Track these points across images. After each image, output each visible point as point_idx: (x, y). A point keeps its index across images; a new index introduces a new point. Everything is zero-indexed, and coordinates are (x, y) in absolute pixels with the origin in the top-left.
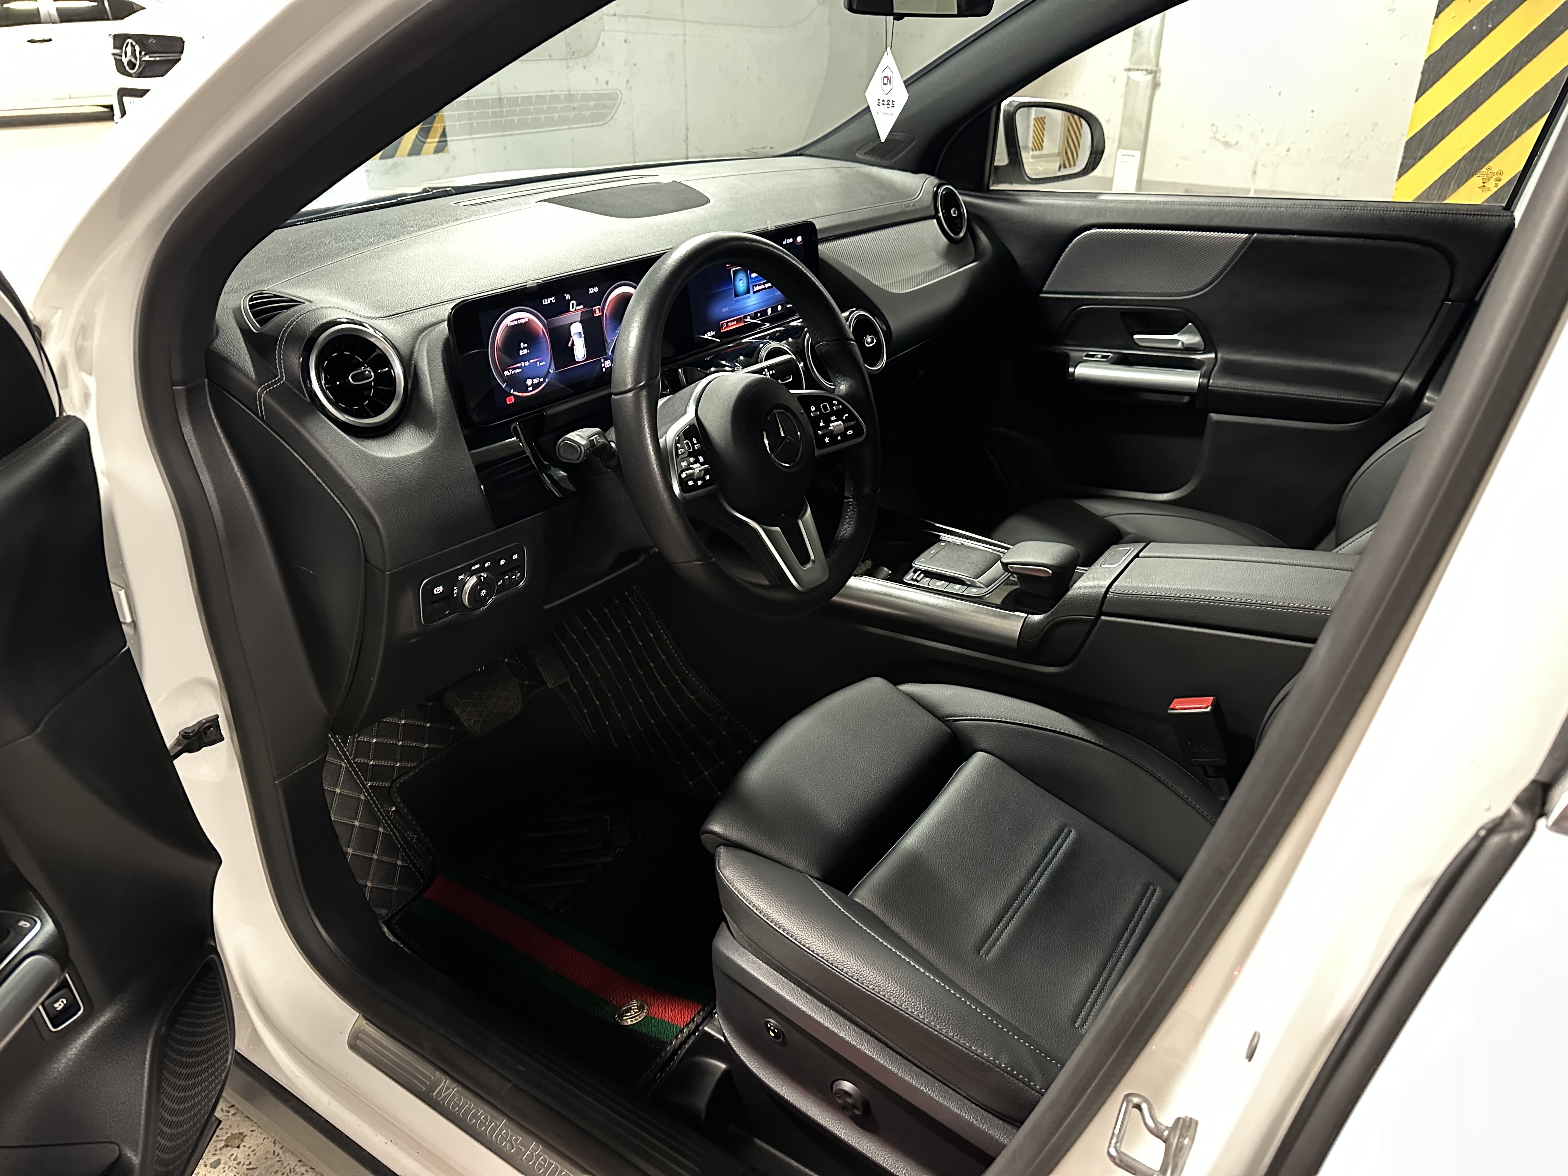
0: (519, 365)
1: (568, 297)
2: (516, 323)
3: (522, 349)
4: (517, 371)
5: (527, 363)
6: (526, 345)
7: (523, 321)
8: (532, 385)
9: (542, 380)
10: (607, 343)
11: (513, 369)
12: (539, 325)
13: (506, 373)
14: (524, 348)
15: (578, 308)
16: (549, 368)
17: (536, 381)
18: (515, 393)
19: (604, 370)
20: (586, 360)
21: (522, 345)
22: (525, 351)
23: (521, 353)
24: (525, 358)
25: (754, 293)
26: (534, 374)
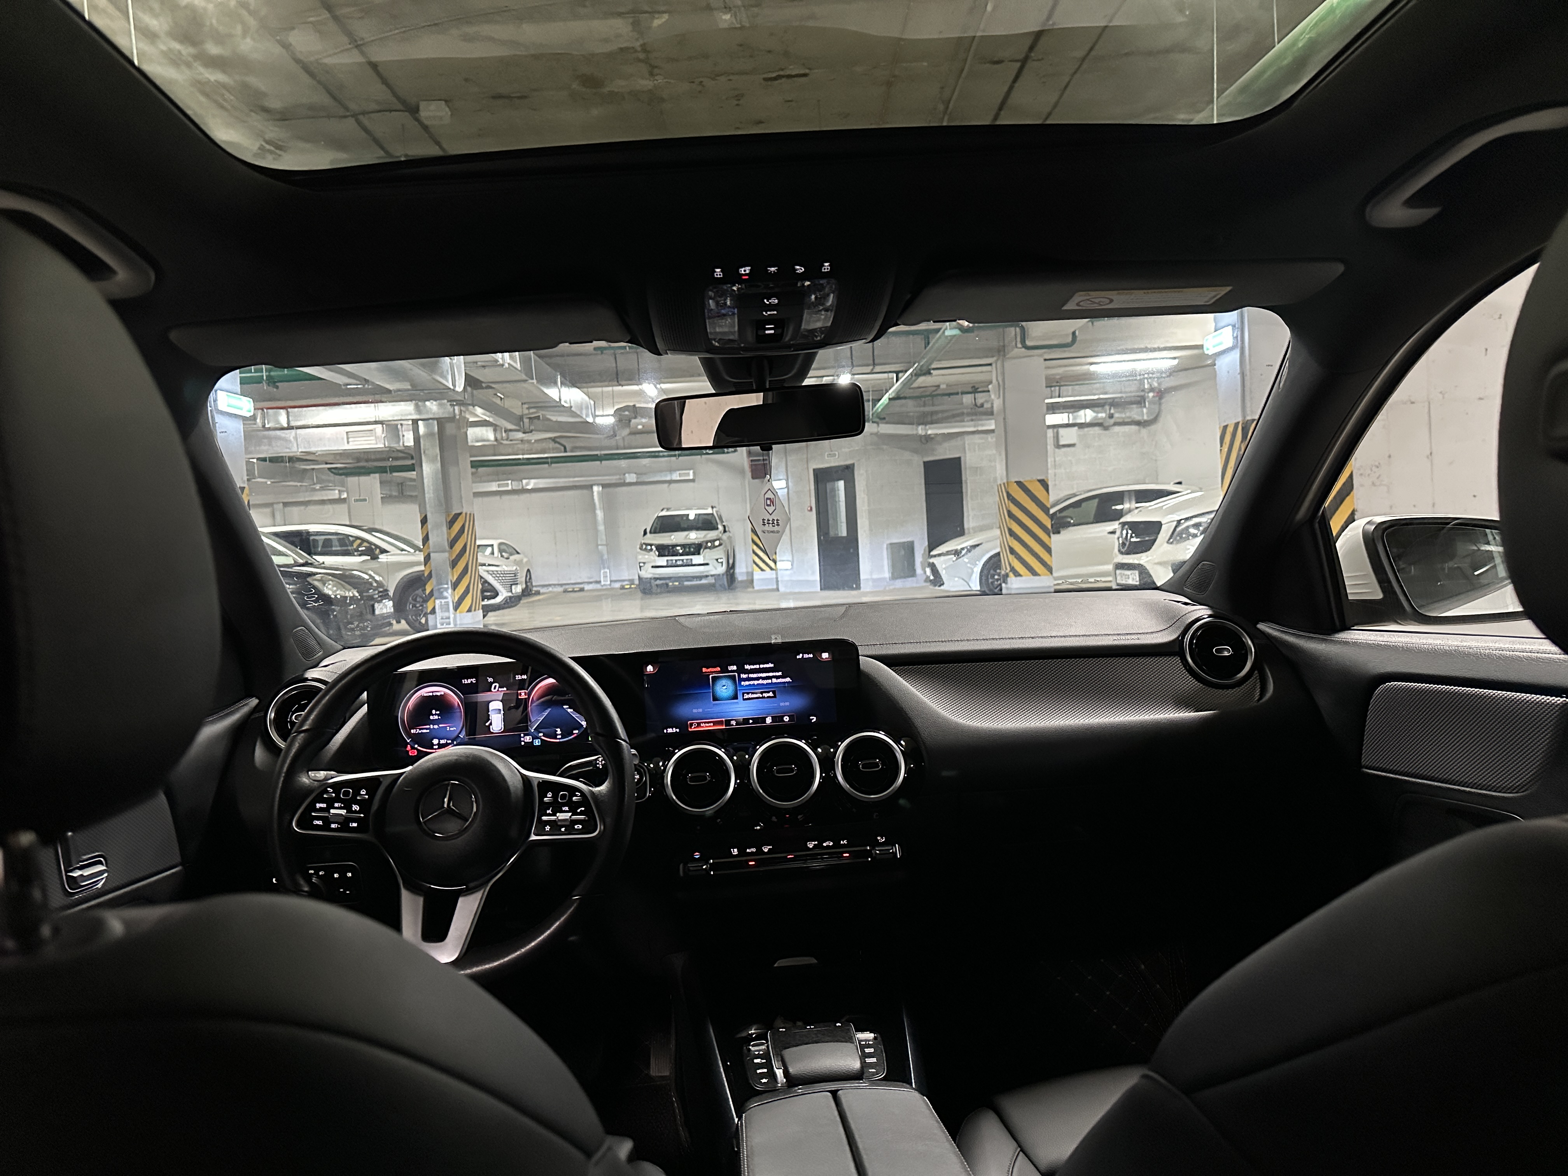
0: (428, 727)
1: (490, 680)
2: (431, 694)
3: (433, 715)
4: (425, 731)
5: (436, 727)
6: (438, 712)
7: (438, 694)
8: (439, 744)
9: (450, 741)
10: (530, 721)
11: (420, 729)
12: (454, 699)
13: (412, 731)
14: (436, 714)
15: (500, 689)
16: (460, 733)
17: (442, 742)
18: (419, 748)
19: (523, 743)
20: (502, 732)
21: (434, 712)
22: (436, 717)
23: (431, 717)
24: (434, 722)
25: (744, 699)
26: (441, 736)
